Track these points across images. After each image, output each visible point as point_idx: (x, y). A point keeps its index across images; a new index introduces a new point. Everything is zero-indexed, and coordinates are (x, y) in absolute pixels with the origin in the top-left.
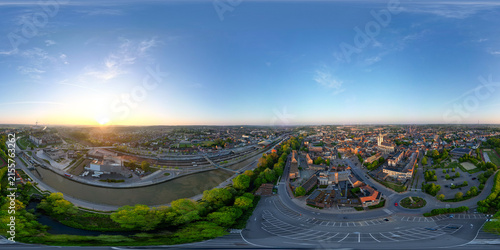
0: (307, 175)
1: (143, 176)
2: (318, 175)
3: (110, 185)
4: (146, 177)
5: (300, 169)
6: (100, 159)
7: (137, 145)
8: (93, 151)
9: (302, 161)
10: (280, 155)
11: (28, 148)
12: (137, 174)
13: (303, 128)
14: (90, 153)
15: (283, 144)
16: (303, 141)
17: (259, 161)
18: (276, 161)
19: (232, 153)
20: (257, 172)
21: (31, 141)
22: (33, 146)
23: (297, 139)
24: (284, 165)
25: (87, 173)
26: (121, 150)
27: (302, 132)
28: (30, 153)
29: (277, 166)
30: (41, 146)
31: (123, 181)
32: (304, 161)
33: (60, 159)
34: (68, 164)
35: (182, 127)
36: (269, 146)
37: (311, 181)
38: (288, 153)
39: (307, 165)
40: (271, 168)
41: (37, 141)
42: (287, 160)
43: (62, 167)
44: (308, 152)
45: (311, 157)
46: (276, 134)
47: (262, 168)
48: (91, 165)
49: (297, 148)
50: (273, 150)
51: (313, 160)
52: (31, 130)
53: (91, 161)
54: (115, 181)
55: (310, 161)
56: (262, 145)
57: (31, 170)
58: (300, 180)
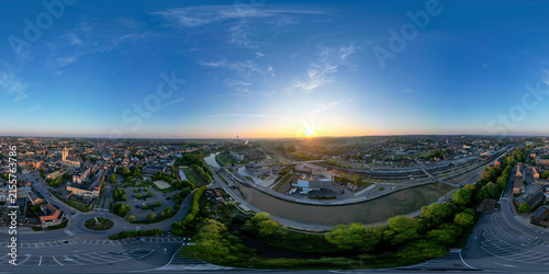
0: (532, 190)
1: (356, 191)
2: (545, 191)
3: (321, 203)
4: (359, 193)
5: (525, 183)
6: (309, 174)
7: (348, 158)
8: (301, 166)
9: (528, 175)
10: (503, 168)
11: (229, 165)
12: (349, 189)
13: (530, 139)
14: (297, 168)
15: (507, 156)
16: (529, 152)
17: (482, 174)
18: (499, 174)
19: (451, 164)
20: (478, 186)
21: (231, 157)
22: (234, 162)
23: (523, 150)
24: (508, 179)
25: (294, 190)
26: (331, 164)
27: (528, 143)
28: (231, 170)
29: (501, 179)
30: (242, 162)
31: (334, 198)
32: (530, 174)
33: (264, 176)
34: (273, 180)
35: (397, 137)
36: (493, 158)
37: (536, 197)
38: (513, 165)
39: (533, 179)
40: (494, 181)
41: (238, 156)
42: (511, 173)
43: (266, 184)
44: (534, 165)
45: (538, 171)
46: (500, 145)
47: (484, 182)
48: (299, 181)
49: (523, 161)
50: (496, 162)
51: (540, 173)
52: (232, 144)
53: (299, 177)
54: (325, 198)
55: (537, 175)
56: (484, 157)
57: (233, 188)
58: (525, 196)
